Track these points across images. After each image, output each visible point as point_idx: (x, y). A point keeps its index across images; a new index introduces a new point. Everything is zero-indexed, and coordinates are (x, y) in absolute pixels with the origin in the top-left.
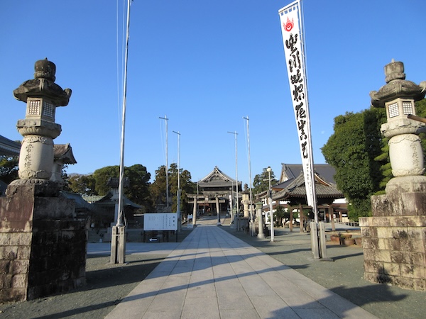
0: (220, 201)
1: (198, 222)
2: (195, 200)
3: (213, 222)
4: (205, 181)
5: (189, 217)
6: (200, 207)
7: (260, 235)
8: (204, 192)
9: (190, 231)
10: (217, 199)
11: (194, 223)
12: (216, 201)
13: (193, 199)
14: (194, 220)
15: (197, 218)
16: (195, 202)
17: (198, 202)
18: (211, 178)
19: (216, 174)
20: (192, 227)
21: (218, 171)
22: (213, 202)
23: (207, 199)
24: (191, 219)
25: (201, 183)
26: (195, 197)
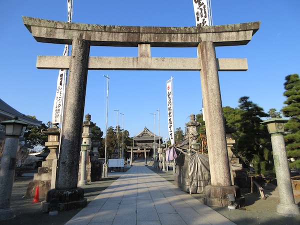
0: (147, 151)
1: (133, 164)
2: (132, 150)
3: (143, 164)
4: (138, 137)
5: (128, 160)
6: (135, 154)
7: (164, 170)
8: (137, 144)
9: (129, 168)
10: (145, 149)
11: (131, 164)
12: (145, 151)
13: (130, 150)
14: (131, 162)
15: (133, 161)
16: (131, 151)
17: (134, 151)
18: (142, 135)
19: (146, 132)
20: (130, 166)
21: (146, 130)
22: (142, 151)
23: (139, 149)
24: (129, 162)
25: (136, 138)
26: (131, 148)
